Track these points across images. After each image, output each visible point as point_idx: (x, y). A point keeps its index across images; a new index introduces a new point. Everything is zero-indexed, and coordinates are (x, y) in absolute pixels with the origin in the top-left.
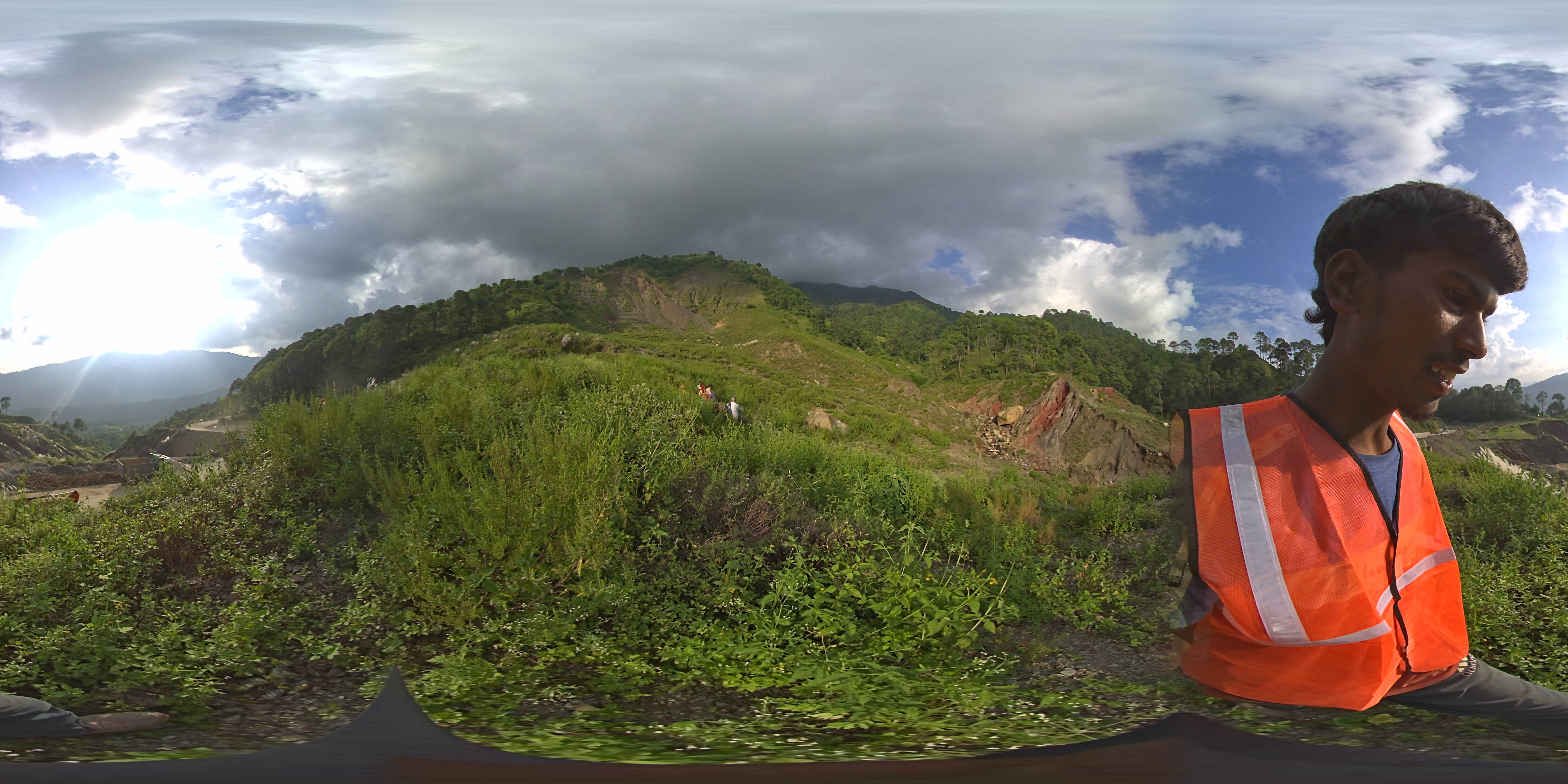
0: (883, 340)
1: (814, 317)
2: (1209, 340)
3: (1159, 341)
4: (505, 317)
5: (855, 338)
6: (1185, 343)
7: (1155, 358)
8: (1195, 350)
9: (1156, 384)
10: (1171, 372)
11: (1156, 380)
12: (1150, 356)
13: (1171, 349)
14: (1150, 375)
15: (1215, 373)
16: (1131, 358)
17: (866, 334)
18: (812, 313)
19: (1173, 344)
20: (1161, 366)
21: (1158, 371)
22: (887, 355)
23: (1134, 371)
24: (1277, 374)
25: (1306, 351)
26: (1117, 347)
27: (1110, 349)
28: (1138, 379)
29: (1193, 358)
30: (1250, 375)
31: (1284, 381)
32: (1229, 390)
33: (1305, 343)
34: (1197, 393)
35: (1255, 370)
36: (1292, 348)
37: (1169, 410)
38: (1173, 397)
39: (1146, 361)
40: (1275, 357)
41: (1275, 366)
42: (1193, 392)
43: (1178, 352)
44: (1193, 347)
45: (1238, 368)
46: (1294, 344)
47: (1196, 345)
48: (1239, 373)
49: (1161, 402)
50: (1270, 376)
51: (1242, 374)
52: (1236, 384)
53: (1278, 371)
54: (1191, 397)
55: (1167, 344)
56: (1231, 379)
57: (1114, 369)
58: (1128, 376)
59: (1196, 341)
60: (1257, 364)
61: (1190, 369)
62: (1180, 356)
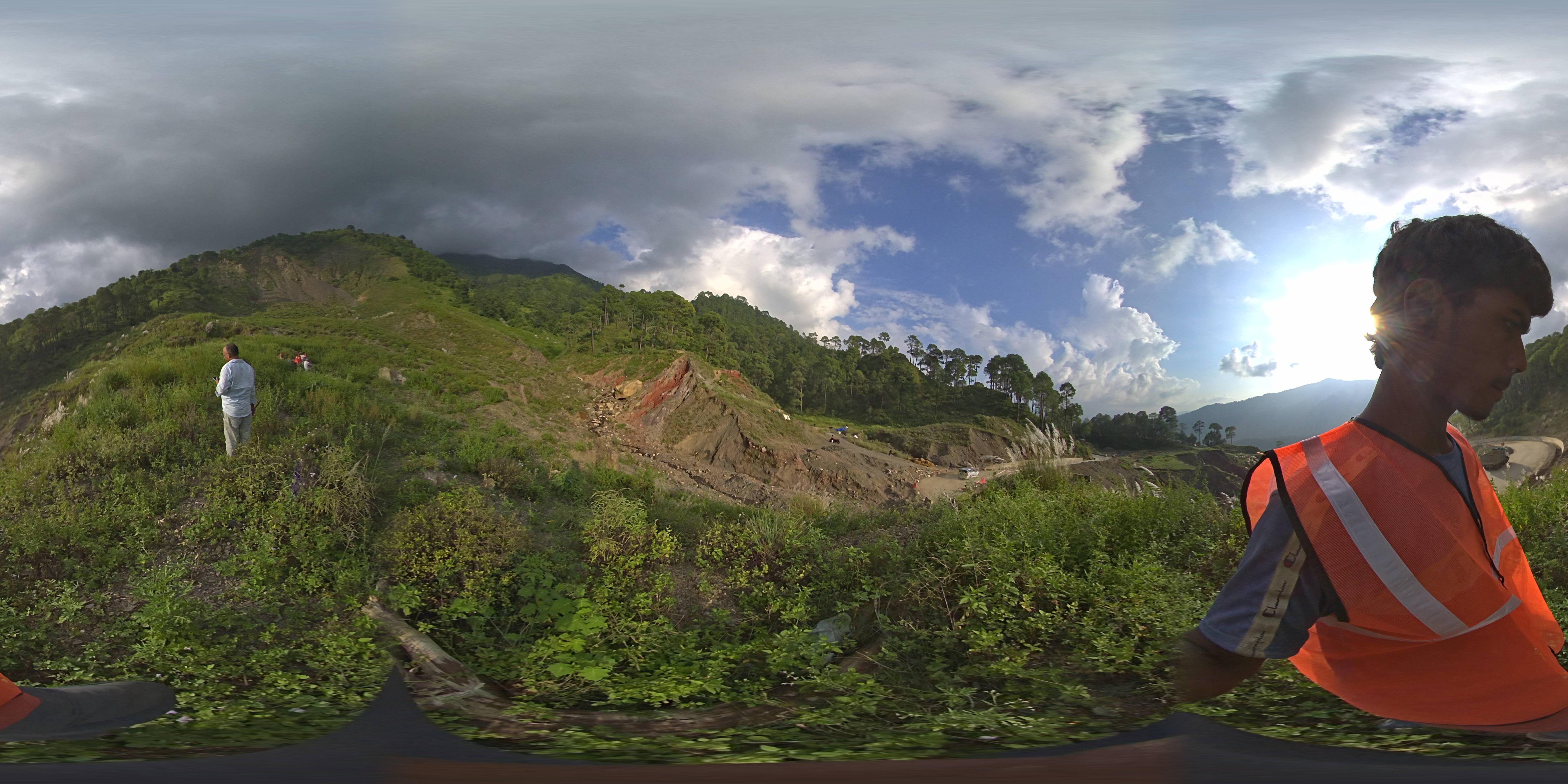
0: (528, 311)
1: (458, 287)
2: (859, 339)
3: (810, 334)
4: (149, 308)
5: (498, 309)
6: (836, 339)
7: (804, 351)
8: (845, 348)
9: (798, 376)
10: (816, 366)
11: (799, 372)
12: (800, 349)
13: (822, 344)
14: (794, 366)
15: (860, 372)
16: (780, 348)
17: (511, 305)
18: (456, 284)
19: (825, 339)
20: (808, 359)
21: (803, 363)
22: (530, 327)
23: (779, 362)
24: (926, 381)
25: (958, 361)
26: (768, 336)
27: (761, 338)
28: (782, 370)
29: (841, 354)
30: (896, 378)
31: (932, 389)
32: (872, 391)
33: (959, 352)
34: (839, 390)
35: (902, 373)
36: (944, 356)
37: (810, 405)
38: (815, 392)
39: (794, 353)
40: (925, 364)
41: (925, 372)
42: (834, 389)
43: (829, 348)
44: (842, 343)
45: (884, 370)
46: (947, 352)
47: (845, 341)
48: (885, 375)
49: (802, 395)
50: (918, 382)
51: (888, 376)
52: (880, 386)
53: (927, 378)
54: (831, 394)
55: (819, 338)
56: (875, 380)
57: (758, 356)
58: (773, 366)
59: (847, 339)
60: (904, 368)
61: (835, 365)
62: (830, 351)
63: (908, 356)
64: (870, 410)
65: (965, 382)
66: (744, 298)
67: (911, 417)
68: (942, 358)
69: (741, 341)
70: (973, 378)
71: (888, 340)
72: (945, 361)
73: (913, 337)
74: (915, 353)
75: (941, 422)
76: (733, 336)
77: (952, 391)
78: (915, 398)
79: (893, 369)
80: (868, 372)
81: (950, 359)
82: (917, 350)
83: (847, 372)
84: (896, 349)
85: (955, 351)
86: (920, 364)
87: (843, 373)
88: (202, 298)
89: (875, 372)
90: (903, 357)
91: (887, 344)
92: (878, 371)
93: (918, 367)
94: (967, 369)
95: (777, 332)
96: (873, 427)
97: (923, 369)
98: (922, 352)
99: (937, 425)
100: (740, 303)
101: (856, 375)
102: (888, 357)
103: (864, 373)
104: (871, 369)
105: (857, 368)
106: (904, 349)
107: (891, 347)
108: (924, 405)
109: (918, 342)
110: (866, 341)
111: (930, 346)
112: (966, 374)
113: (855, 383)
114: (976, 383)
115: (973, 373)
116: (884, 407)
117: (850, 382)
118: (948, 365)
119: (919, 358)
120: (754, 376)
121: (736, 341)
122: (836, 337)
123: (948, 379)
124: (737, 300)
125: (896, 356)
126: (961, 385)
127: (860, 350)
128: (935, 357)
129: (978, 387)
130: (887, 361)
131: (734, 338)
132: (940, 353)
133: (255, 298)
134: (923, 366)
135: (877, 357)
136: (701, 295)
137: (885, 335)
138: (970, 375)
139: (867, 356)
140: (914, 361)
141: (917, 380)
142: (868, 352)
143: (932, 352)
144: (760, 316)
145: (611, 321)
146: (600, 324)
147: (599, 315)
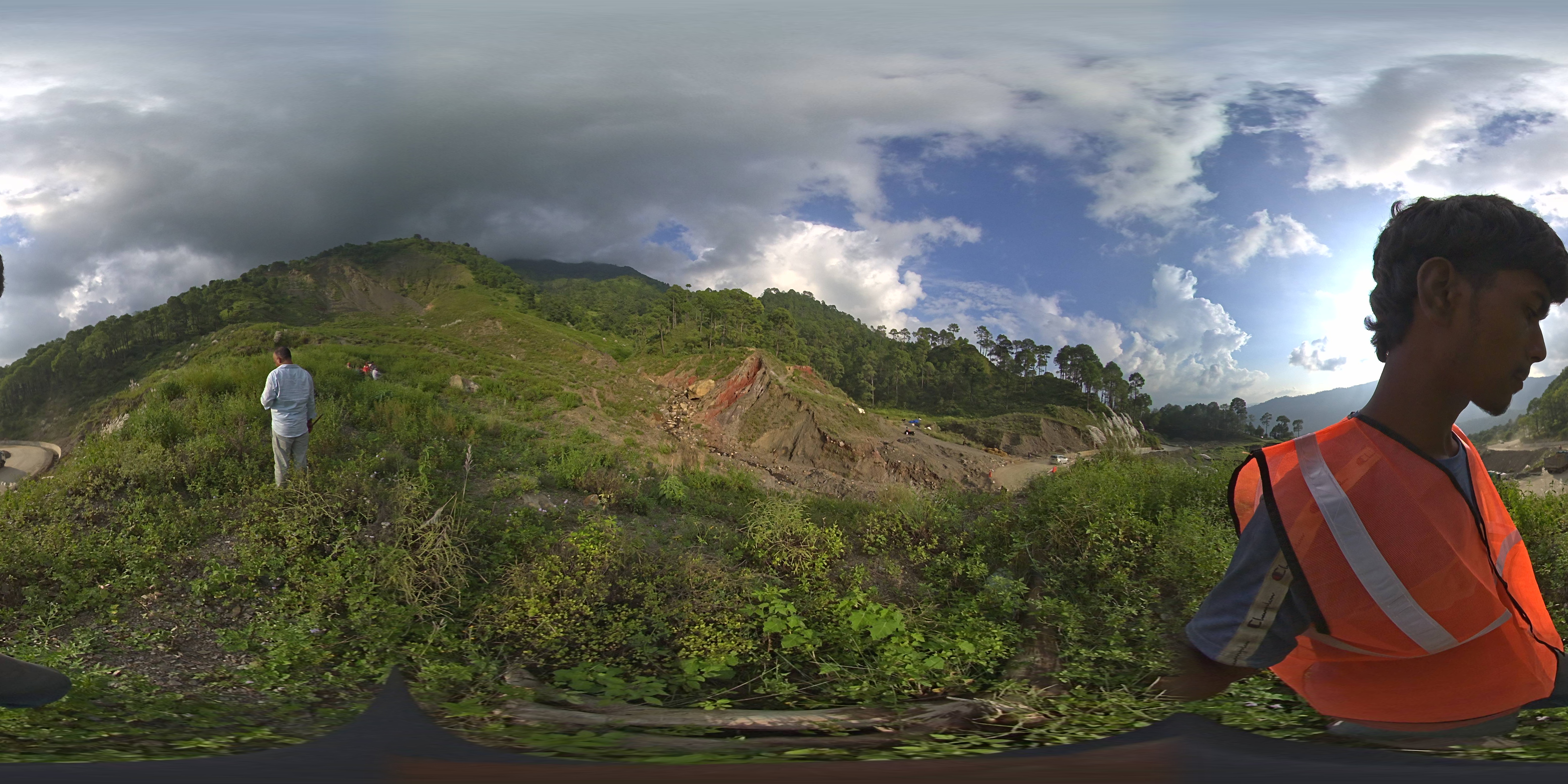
0: (595, 314)
1: (524, 293)
2: (929, 330)
3: (879, 327)
4: (219, 318)
5: (565, 314)
6: (905, 331)
7: (874, 344)
8: (914, 340)
9: (869, 369)
10: (886, 359)
11: (869, 366)
12: (869, 342)
13: (891, 337)
14: (864, 360)
15: (930, 364)
16: (850, 342)
17: (577, 309)
18: (522, 289)
19: (894, 332)
20: (878, 352)
21: (873, 356)
22: (597, 330)
23: (849, 356)
24: (996, 372)
25: (1028, 352)
26: (836, 330)
27: (829, 332)
28: (851, 363)
29: (910, 347)
30: (967, 369)
31: (1002, 379)
32: (943, 383)
33: (1028, 343)
34: (910, 383)
35: (973, 364)
36: (1014, 346)
37: (881, 398)
38: (886, 385)
39: (863, 346)
40: (995, 354)
41: (995, 363)
42: (905, 381)
43: (898, 340)
44: (911, 335)
45: (955, 362)
46: (1016, 343)
47: (914, 333)
48: (956, 366)
49: (873, 388)
50: (988, 372)
51: (959, 367)
52: (951, 378)
53: (997, 368)
54: (902, 386)
55: (888, 331)
56: (946, 371)
57: (827, 350)
58: (843, 360)
59: (916, 331)
60: (974, 359)
61: (906, 358)
62: (900, 344)
63: (978, 347)
64: (942, 401)
65: (1035, 373)
66: (810, 294)
67: (983, 408)
68: (1012, 348)
69: (810, 337)
70: (1043, 368)
71: (957, 331)
72: (1014, 351)
73: (983, 328)
74: (985, 344)
75: (1012, 412)
76: (801, 332)
77: (1022, 381)
78: (986, 388)
79: (963, 361)
80: (938, 364)
81: (1020, 350)
82: (986, 340)
83: (918, 364)
84: (966, 340)
85: (1025, 341)
86: (990, 354)
87: (913, 365)
88: (271, 309)
89: (945, 363)
90: (973, 348)
91: (957, 336)
92: (948, 363)
93: (988, 357)
94: (1037, 359)
95: (846, 326)
96: (946, 418)
97: (993, 360)
98: (992, 342)
99: (1009, 415)
100: (807, 298)
101: (926, 367)
102: (958, 348)
103: (935, 364)
104: (941, 361)
105: (928, 360)
106: (973, 340)
107: (960, 338)
108: (995, 395)
109: (987, 333)
110: (935, 333)
111: (1000, 337)
112: (1036, 364)
113: (925, 375)
114: (1046, 373)
115: (1043, 363)
116: (955, 399)
117: (920, 374)
118: (1019, 355)
119: (989, 349)
120: (824, 371)
121: (805, 336)
122: (905, 330)
123: (1019, 369)
124: (804, 295)
125: (965, 347)
126: (1031, 376)
127: (930, 341)
128: (1005, 348)
129: (1048, 377)
130: (957, 352)
131: (802, 334)
132: (1009, 343)
133: (323, 308)
134: (993, 357)
135: (946, 349)
136: (767, 292)
137: (954, 327)
138: (1039, 365)
139: (936, 348)
140: (984, 352)
141: (987, 370)
142: (938, 344)
143: (1001, 343)
144: (828, 311)
145: (679, 321)
146: (669, 324)
147: (667, 315)
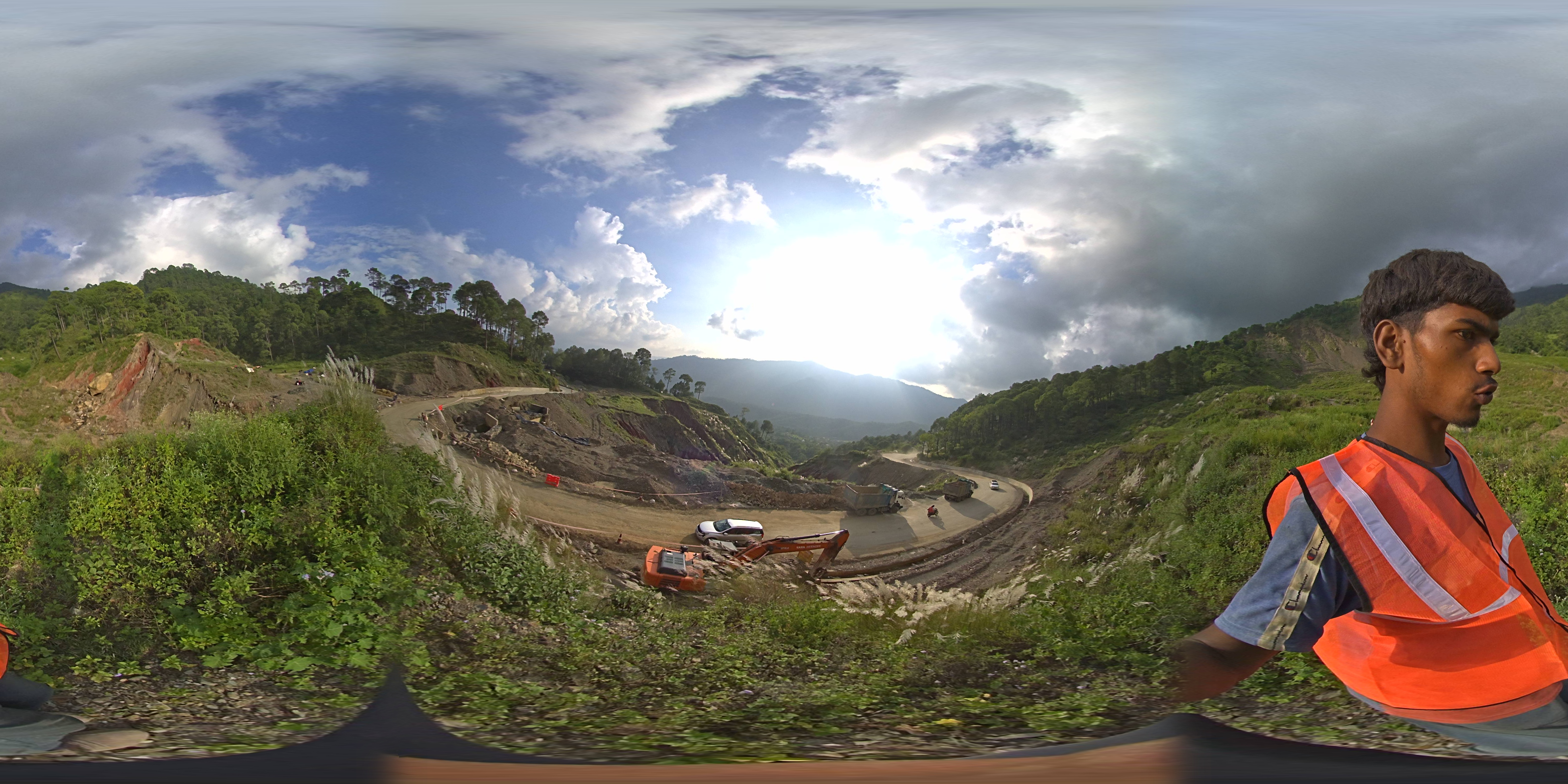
2: (319, 279)
3: (268, 283)
4: (1203, 379)
6: (295, 284)
7: (264, 301)
8: (304, 291)
9: (262, 327)
10: (278, 314)
11: (262, 324)
12: (259, 299)
13: (281, 291)
14: (257, 319)
15: (323, 312)
16: (240, 304)
19: (284, 285)
20: (268, 309)
21: (265, 314)
23: (241, 318)
24: (392, 312)
25: (426, 290)
26: (225, 295)
27: (218, 299)
28: (245, 325)
29: (301, 298)
30: (361, 312)
31: (400, 319)
32: (338, 329)
33: (426, 281)
34: (305, 333)
35: (367, 310)
36: (411, 285)
37: (278, 354)
38: (281, 339)
39: (253, 305)
40: (390, 294)
41: (391, 303)
42: (300, 333)
43: (288, 294)
44: (301, 287)
45: (348, 306)
46: (413, 281)
47: (303, 285)
48: (349, 311)
49: (269, 345)
50: (384, 313)
51: (352, 311)
52: (345, 323)
53: (394, 308)
54: (298, 338)
55: (277, 285)
56: (339, 318)
57: (219, 317)
58: (236, 323)
59: (306, 281)
60: (367, 303)
61: (296, 309)
62: (289, 297)
63: (371, 289)
65: (434, 311)
66: (191, 265)
67: (377, 350)
68: (409, 287)
69: (199, 307)
70: (442, 306)
71: (348, 276)
72: (412, 290)
73: (375, 269)
74: (378, 286)
75: (406, 352)
77: (421, 319)
78: (382, 329)
79: (356, 305)
80: (332, 310)
81: (417, 289)
82: (379, 281)
83: (311, 314)
84: (358, 284)
85: (422, 279)
86: (385, 295)
87: (305, 316)
88: (1251, 372)
89: (338, 309)
90: (365, 290)
91: (348, 280)
92: (341, 308)
93: (383, 298)
94: (435, 296)
95: (234, 289)
97: (389, 300)
98: (385, 283)
99: (403, 355)
100: (188, 271)
101: (319, 315)
102: (350, 293)
103: (328, 312)
104: (335, 307)
105: (320, 308)
106: (366, 283)
107: (351, 282)
108: (392, 335)
109: (381, 273)
110: (326, 280)
111: (395, 277)
112: (435, 302)
113: (320, 324)
114: (446, 310)
115: (442, 301)
116: (351, 343)
117: (314, 324)
118: (416, 294)
119: (383, 290)
120: (217, 338)
121: (193, 308)
123: (417, 308)
124: (185, 270)
125: (358, 291)
126: (431, 312)
127: (321, 288)
128: (401, 287)
129: (449, 314)
130: (349, 297)
131: (190, 307)
132: (406, 283)
134: (389, 297)
135: (338, 295)
136: (147, 275)
137: (346, 271)
138: (438, 303)
139: (329, 295)
140: (378, 293)
141: (383, 311)
142: (329, 291)
143: (397, 283)
144: (212, 278)
145: (67, 325)
146: (58, 330)
147: (54, 322)
